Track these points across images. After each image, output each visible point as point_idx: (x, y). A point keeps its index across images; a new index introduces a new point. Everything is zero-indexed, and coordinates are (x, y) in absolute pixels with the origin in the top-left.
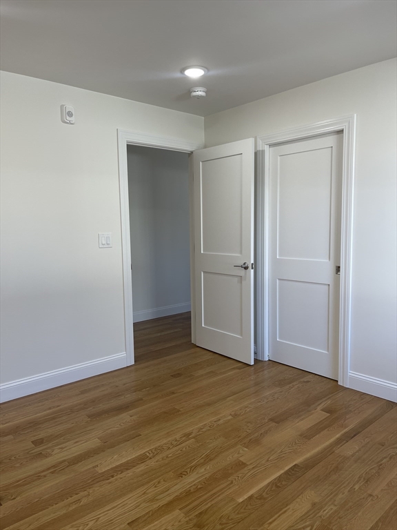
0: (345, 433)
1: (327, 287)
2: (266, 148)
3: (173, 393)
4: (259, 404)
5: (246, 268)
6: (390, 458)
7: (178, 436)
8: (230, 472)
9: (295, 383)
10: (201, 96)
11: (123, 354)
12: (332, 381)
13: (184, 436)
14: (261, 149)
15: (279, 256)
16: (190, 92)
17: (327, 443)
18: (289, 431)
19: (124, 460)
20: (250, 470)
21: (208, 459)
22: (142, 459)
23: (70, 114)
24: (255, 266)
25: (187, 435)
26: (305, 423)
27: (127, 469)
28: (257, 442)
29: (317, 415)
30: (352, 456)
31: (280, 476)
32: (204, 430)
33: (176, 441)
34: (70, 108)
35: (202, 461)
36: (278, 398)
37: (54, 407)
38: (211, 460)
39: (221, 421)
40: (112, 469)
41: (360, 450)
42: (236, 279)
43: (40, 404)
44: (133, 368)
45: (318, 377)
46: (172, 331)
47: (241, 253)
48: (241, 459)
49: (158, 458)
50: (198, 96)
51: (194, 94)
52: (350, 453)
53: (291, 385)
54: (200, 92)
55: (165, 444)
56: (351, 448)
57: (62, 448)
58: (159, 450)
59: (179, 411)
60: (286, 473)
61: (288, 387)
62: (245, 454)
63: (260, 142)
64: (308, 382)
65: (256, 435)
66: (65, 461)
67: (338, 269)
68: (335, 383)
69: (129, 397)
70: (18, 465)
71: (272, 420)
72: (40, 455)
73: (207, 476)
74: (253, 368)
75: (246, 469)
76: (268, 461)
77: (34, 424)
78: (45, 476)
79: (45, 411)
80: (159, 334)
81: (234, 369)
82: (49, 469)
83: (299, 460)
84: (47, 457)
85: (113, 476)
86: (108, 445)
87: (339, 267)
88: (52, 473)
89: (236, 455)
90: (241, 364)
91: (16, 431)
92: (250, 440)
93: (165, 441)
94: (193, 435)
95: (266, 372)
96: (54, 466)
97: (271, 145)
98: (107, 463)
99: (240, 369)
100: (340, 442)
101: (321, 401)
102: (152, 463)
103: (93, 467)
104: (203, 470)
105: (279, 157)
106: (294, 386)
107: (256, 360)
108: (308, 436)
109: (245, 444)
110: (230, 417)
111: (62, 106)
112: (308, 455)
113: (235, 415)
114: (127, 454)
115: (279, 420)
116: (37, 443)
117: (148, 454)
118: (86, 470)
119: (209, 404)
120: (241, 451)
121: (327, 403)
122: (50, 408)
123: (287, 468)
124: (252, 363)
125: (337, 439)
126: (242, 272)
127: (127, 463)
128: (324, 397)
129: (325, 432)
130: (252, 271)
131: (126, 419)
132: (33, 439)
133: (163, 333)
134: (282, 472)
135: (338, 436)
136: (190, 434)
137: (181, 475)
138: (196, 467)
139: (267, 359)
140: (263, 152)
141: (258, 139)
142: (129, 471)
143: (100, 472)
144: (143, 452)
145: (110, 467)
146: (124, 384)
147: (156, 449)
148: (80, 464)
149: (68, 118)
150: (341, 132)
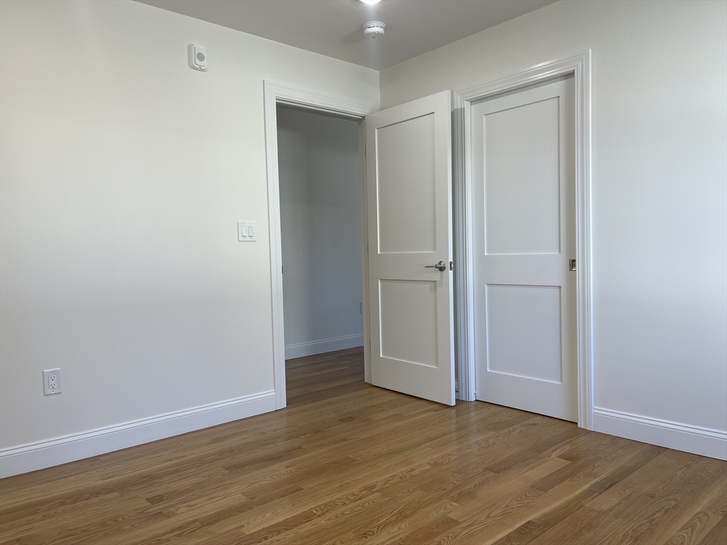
0: (597, 483)
1: (558, 290)
2: (467, 105)
3: (345, 440)
4: (468, 451)
5: (442, 269)
6: (666, 512)
7: (356, 490)
8: (435, 531)
9: (516, 427)
10: (379, 34)
11: (270, 393)
12: (569, 424)
13: (365, 490)
14: (459, 107)
15: (488, 252)
16: (362, 28)
17: (572, 496)
18: (515, 482)
19: (280, 519)
20: (464, 529)
21: (401, 516)
22: (307, 517)
23: (201, 57)
24: (454, 266)
25: (370, 489)
26: (538, 472)
27: (286, 530)
28: (470, 495)
29: (553, 462)
30: (610, 510)
31: (508, 536)
32: (392, 482)
33: (354, 495)
34: (200, 48)
35: (394, 518)
36: (494, 444)
37: (176, 458)
38: (406, 517)
39: (416, 472)
40: (264, 529)
41: (620, 503)
42: (428, 286)
43: (155, 455)
44: (284, 412)
45: (548, 419)
46: (336, 369)
47: (435, 248)
48: (451, 515)
49: (328, 516)
50: (374, 33)
51: (369, 30)
52: (605, 507)
53: (511, 429)
54: (376, 28)
55: (339, 499)
56: (606, 502)
57: (191, 506)
58: (331, 506)
59: (354, 460)
60: (517, 531)
61: (506, 430)
62: (454, 510)
63: (458, 98)
64: (534, 424)
65: (468, 486)
66: (196, 521)
67: (573, 263)
68: (573, 425)
69: (282, 446)
70: (128, 527)
71: (488, 469)
72: (159, 515)
73: (403, 536)
74: (454, 410)
75: (458, 527)
76: (488, 517)
77: (150, 479)
78: (168, 540)
79: (163, 462)
80: (318, 373)
81: (428, 411)
82: (172, 531)
83: (532, 517)
84: (169, 517)
85: (266, 538)
86: (256, 501)
87: (574, 261)
88: (179, 535)
89: (442, 511)
90: (436, 406)
91: (123, 486)
92: (460, 493)
93: (338, 496)
94: (377, 488)
95: (473, 414)
96: (180, 528)
97: (473, 102)
98: (256, 523)
99: (435, 411)
100: (589, 493)
101: (557, 446)
102: (322, 522)
103: (237, 528)
104: (396, 529)
105: (484, 117)
106: (515, 430)
107: (457, 401)
108: (543, 487)
109: (453, 497)
110: (428, 467)
111: (190, 47)
112: (546, 510)
113: (435, 465)
114: (284, 512)
115: (499, 469)
116: (153, 501)
117: (314, 511)
118: (228, 532)
119: (397, 452)
120: (449, 507)
121: (566, 449)
122: (171, 460)
123: (517, 526)
124: (453, 403)
125: (586, 490)
126: (436, 275)
127: (286, 521)
128: (560, 442)
129: (567, 482)
130: (451, 272)
131: (279, 471)
132: (148, 496)
133: (324, 372)
134: (511, 530)
135: (586, 487)
136: (374, 487)
137: (365, 536)
138: (385, 525)
139: (473, 398)
140: (462, 110)
141: (455, 94)
142: (288, 532)
143: (247, 533)
144: (307, 509)
145: (262, 527)
146: (274, 431)
147: (325, 505)
148: (218, 524)
149: (197, 61)
150: (571, 75)
